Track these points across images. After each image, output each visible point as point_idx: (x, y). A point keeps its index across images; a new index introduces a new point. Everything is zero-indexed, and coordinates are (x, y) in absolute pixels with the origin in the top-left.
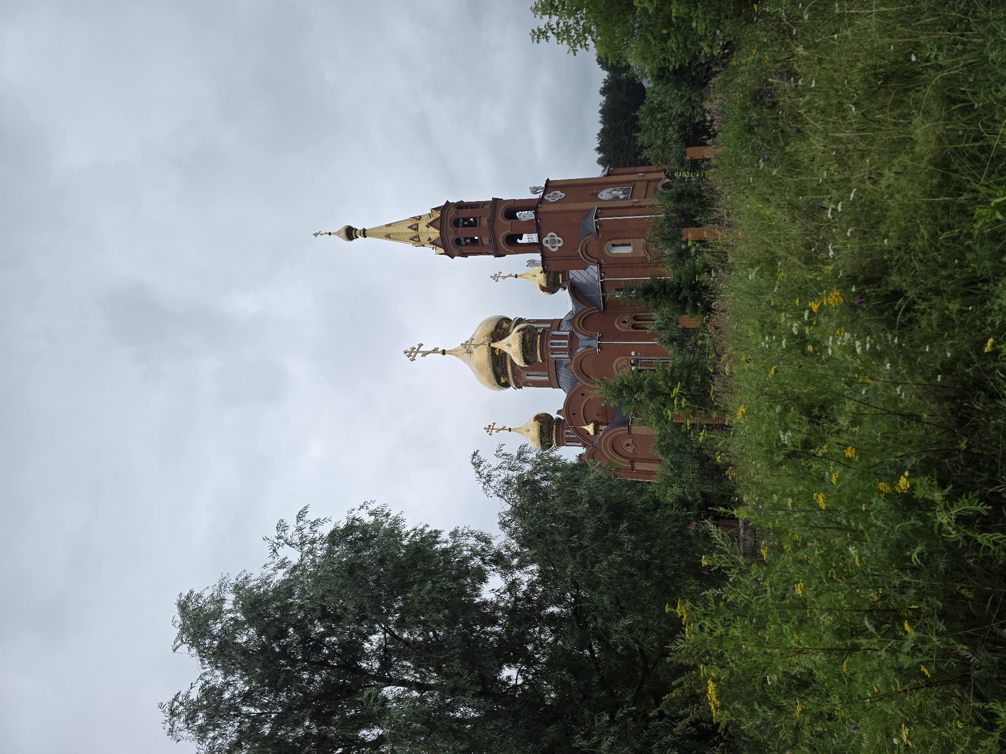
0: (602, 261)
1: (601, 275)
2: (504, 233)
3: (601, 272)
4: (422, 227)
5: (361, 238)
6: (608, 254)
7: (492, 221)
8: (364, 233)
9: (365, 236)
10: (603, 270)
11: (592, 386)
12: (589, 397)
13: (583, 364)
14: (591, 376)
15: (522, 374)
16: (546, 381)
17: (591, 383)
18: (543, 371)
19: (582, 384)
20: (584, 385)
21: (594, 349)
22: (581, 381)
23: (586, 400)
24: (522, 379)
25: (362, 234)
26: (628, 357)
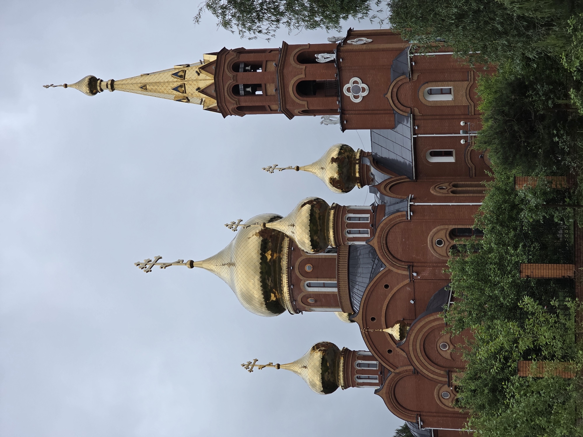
0: (416, 110)
1: (414, 129)
2: (295, 79)
3: (414, 125)
4: (191, 74)
5: (107, 92)
6: (423, 101)
7: (282, 66)
8: (112, 86)
9: (113, 89)
10: (417, 122)
11: (400, 272)
12: (395, 290)
13: (390, 238)
14: (399, 257)
15: (301, 284)
16: (333, 295)
17: (398, 268)
18: (331, 278)
19: (387, 269)
20: (389, 271)
21: (405, 213)
22: (386, 264)
23: (390, 295)
24: (301, 291)
25: (109, 86)
26: (446, 227)
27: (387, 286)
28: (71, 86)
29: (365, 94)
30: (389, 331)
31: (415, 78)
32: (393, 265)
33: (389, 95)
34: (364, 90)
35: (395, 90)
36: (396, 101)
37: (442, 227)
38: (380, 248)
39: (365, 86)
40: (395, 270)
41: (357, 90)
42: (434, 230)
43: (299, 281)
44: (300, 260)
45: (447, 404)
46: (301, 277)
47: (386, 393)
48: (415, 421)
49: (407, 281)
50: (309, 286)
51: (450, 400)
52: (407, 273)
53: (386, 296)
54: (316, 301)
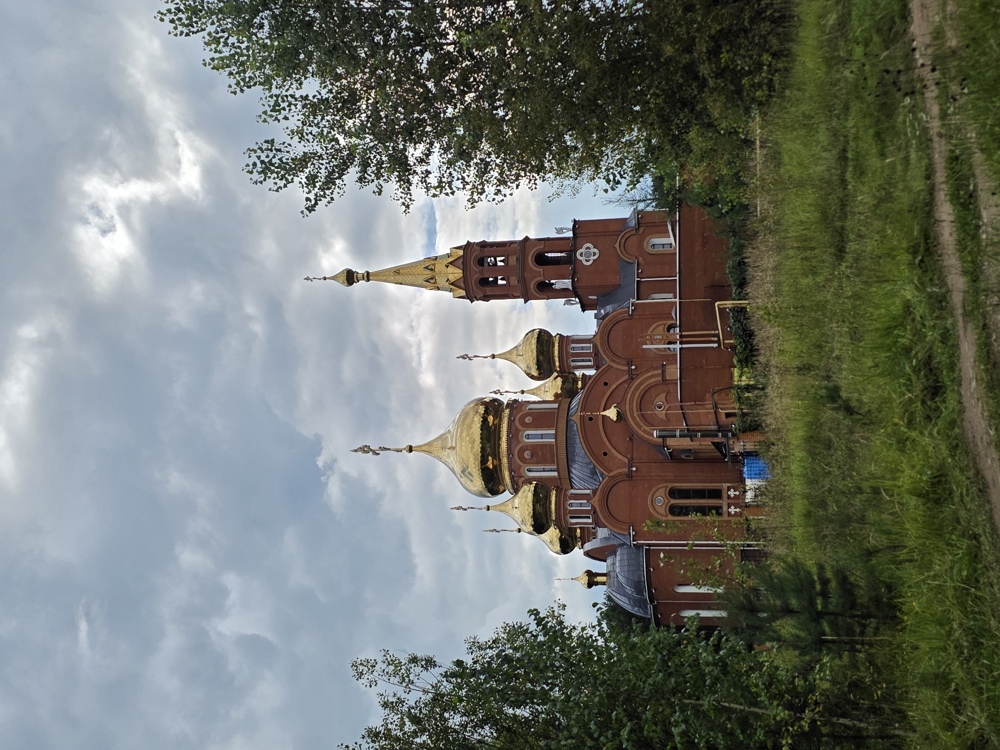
0: (641, 259)
1: (638, 273)
3: (638, 270)
5: (362, 282)
6: (647, 250)
10: (640, 267)
11: (619, 367)
12: (614, 387)
13: (611, 336)
14: (619, 355)
15: (520, 434)
16: (551, 446)
17: (618, 363)
18: (549, 427)
19: (607, 365)
20: (610, 367)
21: (627, 309)
22: (607, 359)
23: (609, 393)
24: (519, 442)
25: (366, 278)
26: (665, 322)
27: (606, 384)
28: (329, 278)
29: (595, 257)
30: (606, 413)
31: (641, 231)
32: (613, 361)
33: (617, 245)
34: (595, 254)
35: (623, 241)
36: (623, 251)
37: (661, 322)
38: (602, 344)
39: (596, 251)
40: (614, 365)
41: (588, 255)
42: (654, 326)
43: (518, 431)
44: (521, 414)
45: (660, 511)
46: (520, 428)
47: (599, 500)
48: (626, 533)
49: (626, 377)
50: (528, 437)
51: (664, 506)
52: (626, 368)
53: (605, 393)
54: (532, 456)
